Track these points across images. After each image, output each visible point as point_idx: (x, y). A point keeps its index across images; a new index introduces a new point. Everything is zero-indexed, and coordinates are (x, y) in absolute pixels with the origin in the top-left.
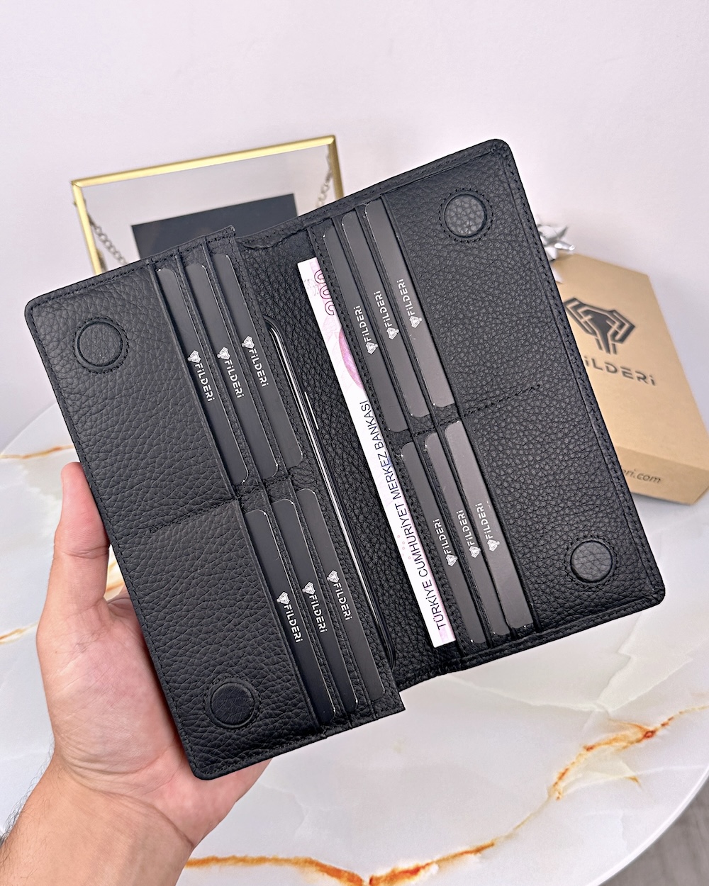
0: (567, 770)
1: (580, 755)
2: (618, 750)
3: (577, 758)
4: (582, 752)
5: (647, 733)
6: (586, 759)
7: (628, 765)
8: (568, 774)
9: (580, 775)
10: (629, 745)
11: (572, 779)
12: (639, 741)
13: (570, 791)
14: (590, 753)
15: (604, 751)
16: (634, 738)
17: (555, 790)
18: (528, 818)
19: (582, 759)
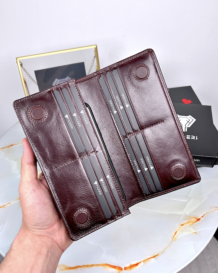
0: (177, 232)
2: (190, 225)
4: (180, 226)
5: (198, 219)
7: (193, 229)
10: (193, 223)
11: (178, 234)
12: (196, 222)
13: (178, 238)
14: (183, 226)
15: (186, 225)
16: (194, 221)
17: (174, 238)
18: (167, 247)
19: (180, 228)
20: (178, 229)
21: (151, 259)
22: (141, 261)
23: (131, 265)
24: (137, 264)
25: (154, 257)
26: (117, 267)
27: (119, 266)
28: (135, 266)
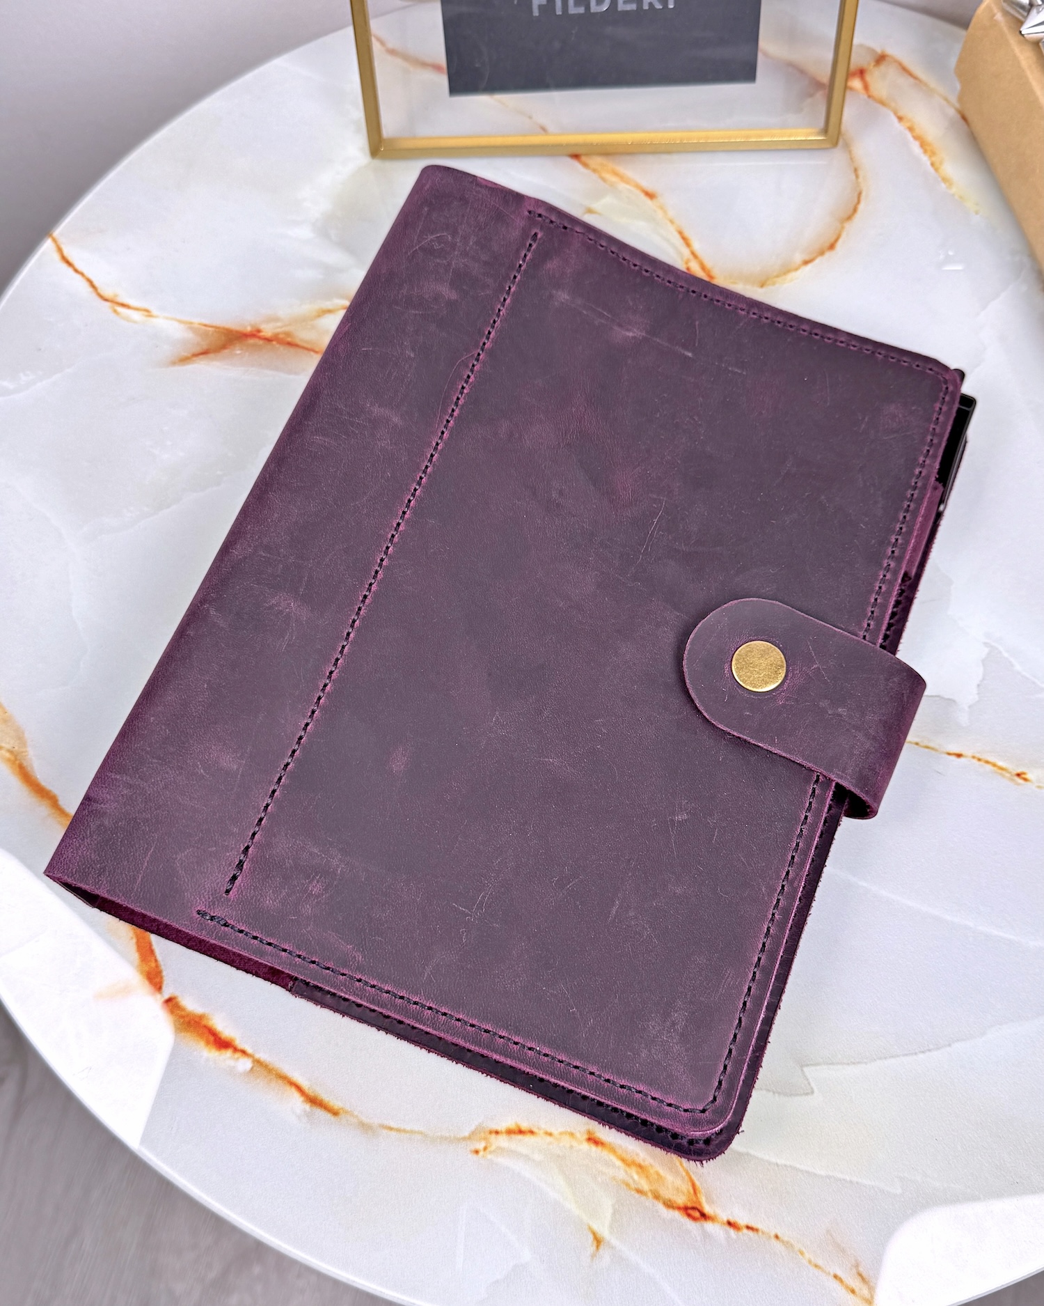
0: (532, 1132)
1: (572, 1134)
2: (628, 1185)
3: (561, 1134)
4: (578, 1135)
5: (694, 1208)
6: (571, 1147)
7: (614, 1214)
8: (528, 1139)
9: (537, 1157)
10: (649, 1194)
11: (523, 1150)
12: (669, 1205)
13: (502, 1160)
14: (586, 1147)
15: (608, 1164)
16: (667, 1194)
17: (485, 1139)
18: (412, 1132)
19: (566, 1141)
20: (555, 1132)
21: (293, 1090)
22: (249, 1050)
23: (201, 1017)
24: (222, 1044)
25: (314, 1101)
26: (153, 965)
27: (163, 967)
28: (208, 1043)
